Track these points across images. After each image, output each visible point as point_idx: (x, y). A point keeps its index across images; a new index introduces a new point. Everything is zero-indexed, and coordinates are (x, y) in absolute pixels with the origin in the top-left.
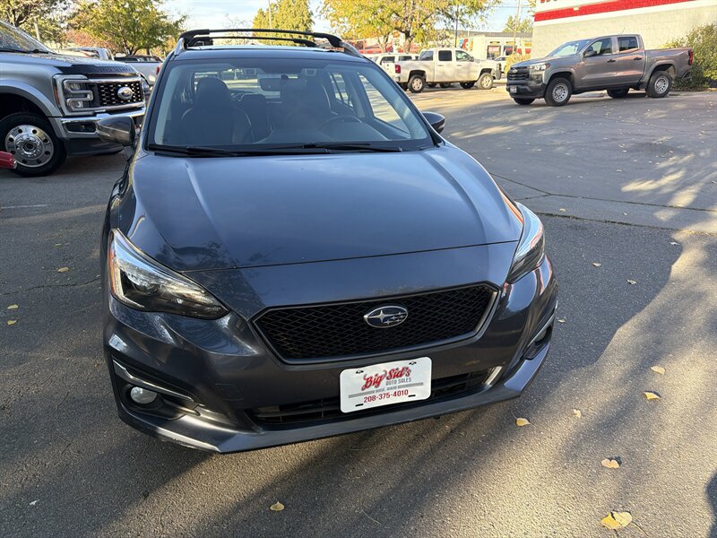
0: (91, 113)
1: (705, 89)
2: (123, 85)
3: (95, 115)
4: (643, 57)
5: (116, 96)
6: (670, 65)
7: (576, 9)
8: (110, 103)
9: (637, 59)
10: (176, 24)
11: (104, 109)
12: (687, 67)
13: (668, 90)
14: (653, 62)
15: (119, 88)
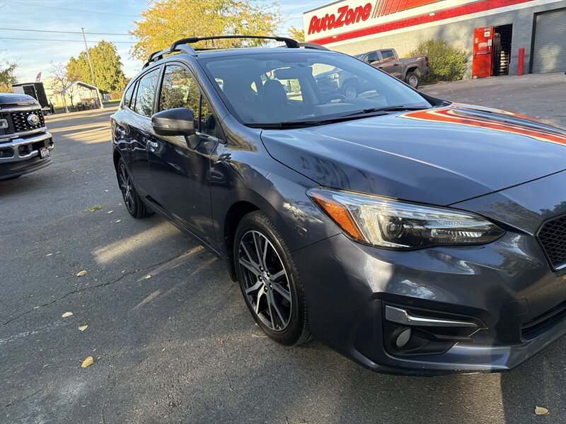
0: (7, 139)
1: (436, 82)
2: (30, 112)
3: (11, 141)
4: (398, 63)
5: (27, 122)
6: (416, 67)
7: (335, 37)
8: (23, 130)
9: (396, 65)
10: (6, 72)
11: (17, 135)
12: (426, 68)
13: (418, 85)
14: (406, 66)
15: (28, 115)
